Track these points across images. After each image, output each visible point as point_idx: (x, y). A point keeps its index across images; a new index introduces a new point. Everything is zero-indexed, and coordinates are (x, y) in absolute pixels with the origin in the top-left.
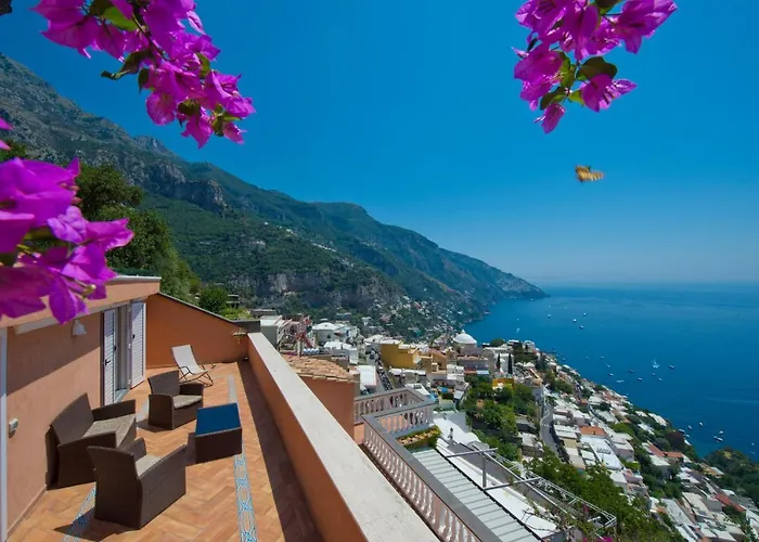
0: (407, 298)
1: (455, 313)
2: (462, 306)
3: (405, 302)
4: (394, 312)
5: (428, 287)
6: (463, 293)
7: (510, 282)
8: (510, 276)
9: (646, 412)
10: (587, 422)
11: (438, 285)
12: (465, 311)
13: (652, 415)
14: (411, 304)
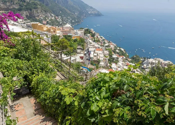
0: (53, 15)
1: (71, 21)
2: (74, 19)
3: (52, 17)
4: (48, 20)
5: (61, 11)
6: (75, 13)
7: (91, 10)
8: (91, 8)
9: (120, 48)
10: (99, 48)
11: (65, 10)
12: (75, 21)
13: (121, 48)
14: (55, 17)
